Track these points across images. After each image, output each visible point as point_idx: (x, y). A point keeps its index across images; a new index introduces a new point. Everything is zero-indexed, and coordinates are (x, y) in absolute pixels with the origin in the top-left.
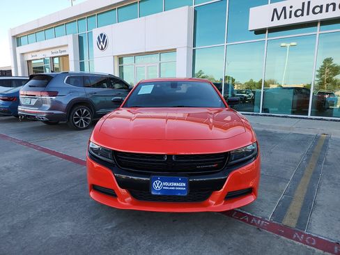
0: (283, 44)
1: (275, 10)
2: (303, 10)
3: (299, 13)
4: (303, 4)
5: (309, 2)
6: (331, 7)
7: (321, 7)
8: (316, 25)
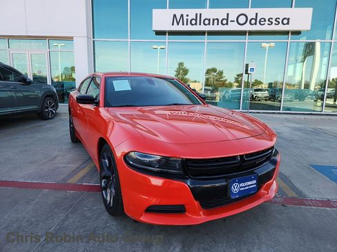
0: (155, 47)
1: (175, 16)
2: (196, 20)
3: (194, 22)
4: (197, 14)
5: (201, 14)
6: (216, 21)
7: (209, 20)
8: (205, 35)
